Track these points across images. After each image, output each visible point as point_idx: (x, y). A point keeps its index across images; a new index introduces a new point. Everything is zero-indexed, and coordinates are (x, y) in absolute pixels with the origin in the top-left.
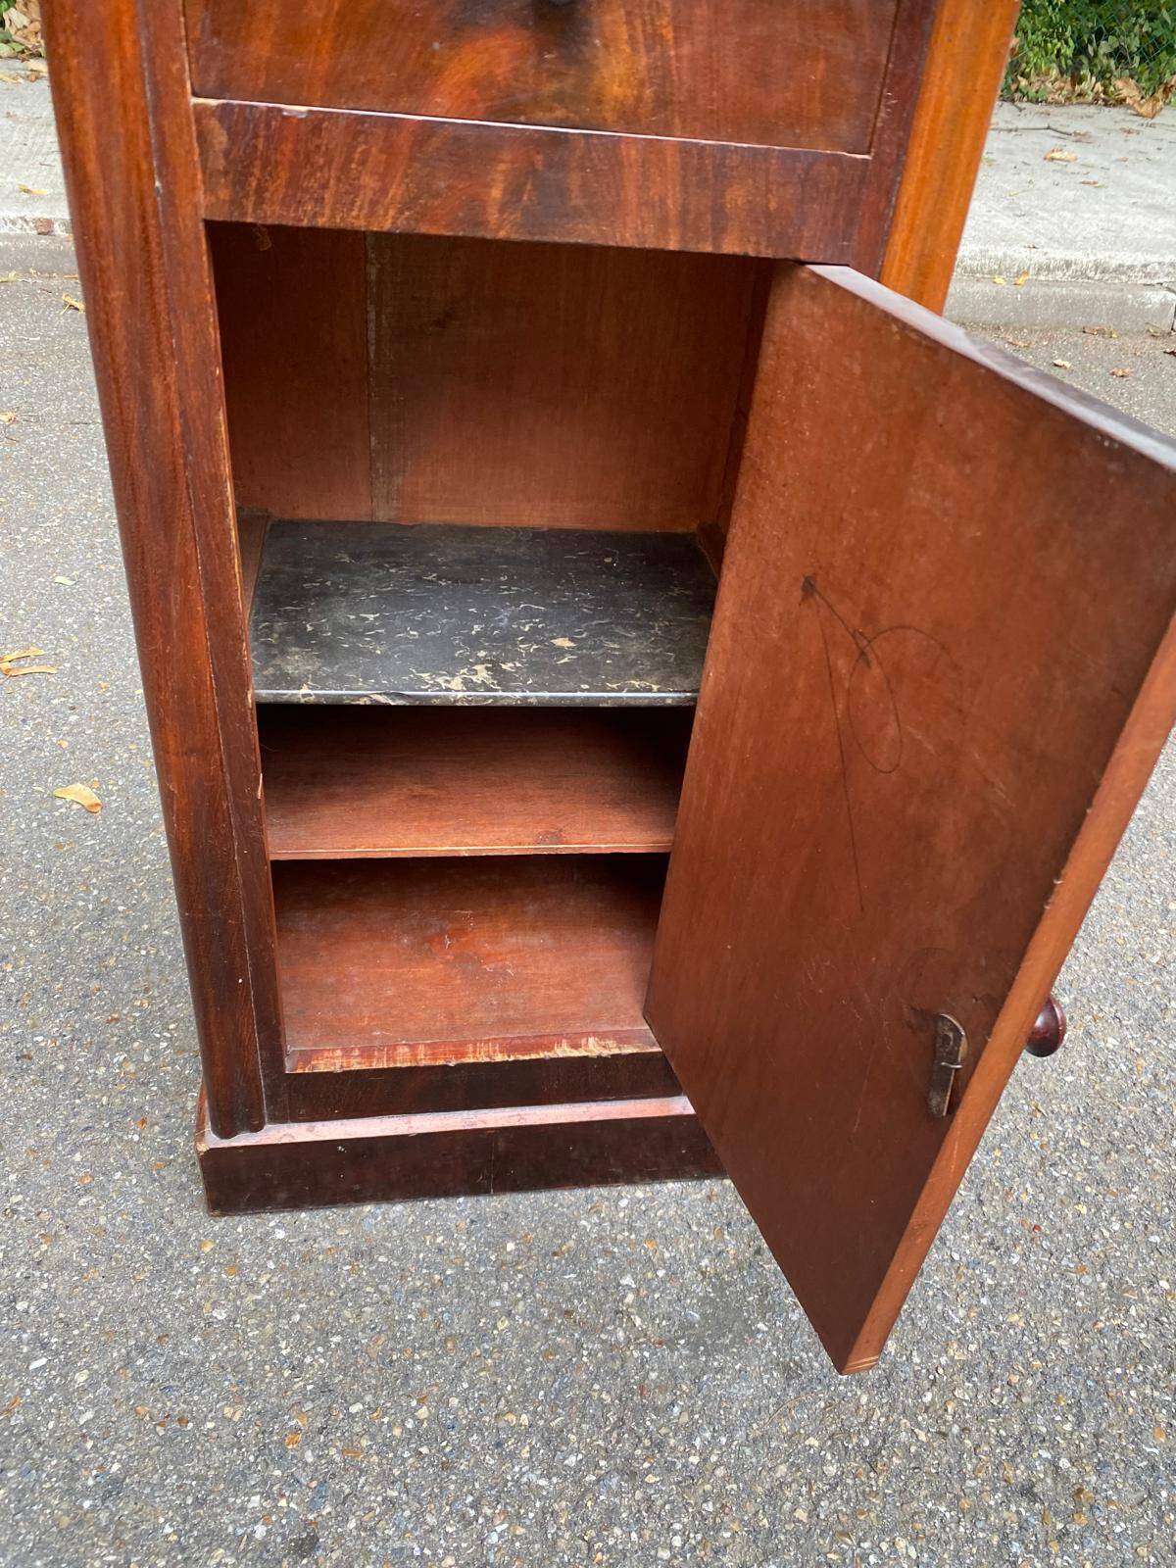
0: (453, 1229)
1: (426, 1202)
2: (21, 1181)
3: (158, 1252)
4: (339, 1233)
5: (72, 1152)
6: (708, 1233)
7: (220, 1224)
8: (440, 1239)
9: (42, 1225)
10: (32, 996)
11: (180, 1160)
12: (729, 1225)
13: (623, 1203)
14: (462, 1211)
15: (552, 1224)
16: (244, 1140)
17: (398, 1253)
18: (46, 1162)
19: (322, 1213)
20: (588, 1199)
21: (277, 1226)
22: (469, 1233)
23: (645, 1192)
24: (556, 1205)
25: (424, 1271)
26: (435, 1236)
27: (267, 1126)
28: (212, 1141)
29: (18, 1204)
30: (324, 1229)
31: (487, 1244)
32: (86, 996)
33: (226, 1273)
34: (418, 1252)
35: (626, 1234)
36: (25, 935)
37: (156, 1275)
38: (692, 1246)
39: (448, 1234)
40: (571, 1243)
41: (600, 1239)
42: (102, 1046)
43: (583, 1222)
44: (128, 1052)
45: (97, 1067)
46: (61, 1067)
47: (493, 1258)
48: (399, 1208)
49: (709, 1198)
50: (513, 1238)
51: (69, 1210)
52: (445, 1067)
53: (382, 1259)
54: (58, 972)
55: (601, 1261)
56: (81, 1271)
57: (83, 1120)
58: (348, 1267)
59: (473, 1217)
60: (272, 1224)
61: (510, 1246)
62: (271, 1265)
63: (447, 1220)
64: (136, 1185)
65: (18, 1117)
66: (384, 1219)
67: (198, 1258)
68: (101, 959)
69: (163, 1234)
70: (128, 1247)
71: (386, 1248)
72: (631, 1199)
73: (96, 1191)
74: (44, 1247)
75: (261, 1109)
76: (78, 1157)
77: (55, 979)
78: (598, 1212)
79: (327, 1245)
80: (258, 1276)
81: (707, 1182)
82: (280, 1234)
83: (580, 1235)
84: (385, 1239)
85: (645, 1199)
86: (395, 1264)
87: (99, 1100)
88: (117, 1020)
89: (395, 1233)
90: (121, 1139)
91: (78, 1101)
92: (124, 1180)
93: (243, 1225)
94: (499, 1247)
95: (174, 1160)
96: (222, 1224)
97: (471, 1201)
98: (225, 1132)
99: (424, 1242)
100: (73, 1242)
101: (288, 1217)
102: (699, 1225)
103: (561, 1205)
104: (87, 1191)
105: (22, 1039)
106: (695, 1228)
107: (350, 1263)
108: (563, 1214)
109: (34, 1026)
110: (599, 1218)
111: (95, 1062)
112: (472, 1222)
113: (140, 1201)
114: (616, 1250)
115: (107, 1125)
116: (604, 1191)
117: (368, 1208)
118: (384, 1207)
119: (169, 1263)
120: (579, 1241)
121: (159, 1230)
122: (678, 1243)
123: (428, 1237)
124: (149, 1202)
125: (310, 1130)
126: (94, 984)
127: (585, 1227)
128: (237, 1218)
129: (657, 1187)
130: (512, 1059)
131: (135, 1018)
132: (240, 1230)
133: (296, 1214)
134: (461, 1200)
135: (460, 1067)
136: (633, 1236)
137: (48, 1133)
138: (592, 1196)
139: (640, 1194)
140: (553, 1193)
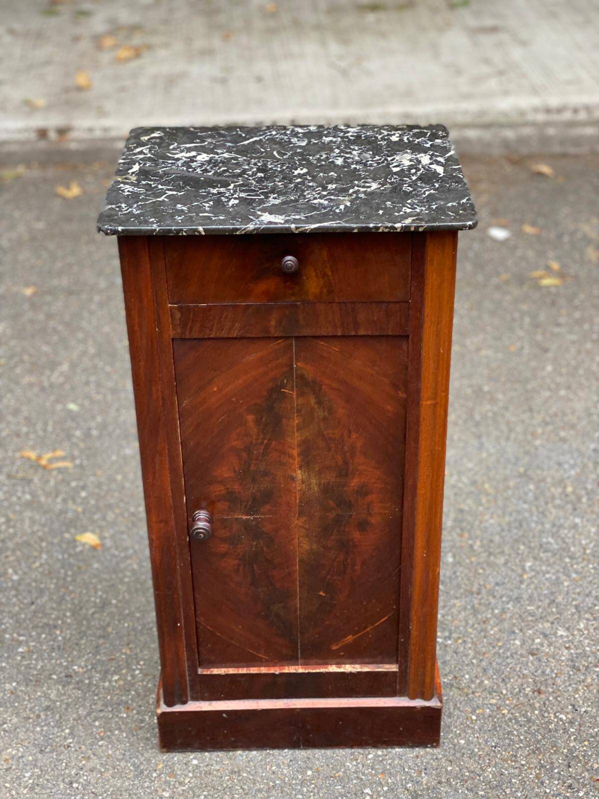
0: (281, 764)
1: (268, 751)
2: (71, 733)
3: (137, 767)
4: (224, 762)
5: (94, 721)
6: (414, 773)
7: (166, 756)
8: (274, 768)
9: (82, 753)
10: (70, 647)
11: (146, 727)
12: (425, 769)
13: (370, 756)
14: (286, 756)
15: (332, 764)
16: (178, 708)
17: (253, 772)
18: (82, 725)
19: (216, 754)
20: (352, 754)
21: (194, 758)
22: (289, 766)
23: (383, 752)
24: (335, 755)
25: (265, 781)
26: (272, 766)
27: (190, 702)
28: (164, 708)
29: (70, 743)
30: (217, 761)
31: (298, 771)
32: (97, 647)
33: (169, 777)
34: (262, 773)
35: (370, 770)
36: (65, 616)
37: (136, 776)
38: (403, 778)
39: (278, 766)
40: (341, 773)
41: (356, 772)
42: (107, 672)
43: (348, 764)
44: (120, 675)
45: (105, 682)
46: (87, 681)
47: (300, 777)
48: (254, 753)
49: (417, 757)
50: (311, 769)
51: (94, 747)
52: (274, 674)
53: (245, 775)
54: (82, 634)
55: (355, 781)
56: (101, 773)
57: (99, 707)
58: (228, 777)
59: (292, 759)
60: (191, 757)
61: (309, 773)
62: (191, 775)
63: (278, 759)
64: (125, 737)
65: (68, 704)
66: (247, 757)
67: (155, 770)
68: (104, 628)
69: (138, 759)
70: (123, 764)
71: (247, 771)
72: (375, 755)
73: (106, 739)
74: (84, 762)
75: (186, 692)
76: (97, 723)
77: (82, 638)
78: (356, 760)
79: (218, 767)
80: (184, 779)
81: (417, 749)
82: (195, 762)
83: (346, 770)
84: (246, 767)
85: (383, 755)
86: (251, 777)
87: (106, 697)
88: (113, 659)
89: (252, 764)
90: (117, 716)
91: (96, 698)
92: (120, 735)
93: (177, 757)
94: (303, 773)
95: (144, 727)
96: (167, 756)
97: (291, 752)
98: (169, 704)
99: (266, 769)
100: (97, 761)
101: (199, 755)
102: (409, 768)
103: (337, 755)
104: (102, 739)
105: (67, 668)
106: (406, 770)
107: (229, 776)
108: (338, 760)
109: (72, 661)
110: (357, 763)
111: (103, 679)
112: (291, 761)
113: (128, 745)
114: (363, 777)
115: (110, 709)
116: (361, 751)
117: (239, 752)
118: (247, 752)
119: (142, 772)
120: (344, 772)
121: (137, 757)
122: (396, 776)
123: (268, 767)
124: (132, 745)
125: (210, 705)
126: (101, 641)
127: (349, 766)
128: (174, 754)
129: (390, 750)
130: (307, 671)
131: (123, 659)
132: (176, 759)
133: (203, 753)
134: (286, 750)
135: (282, 674)
136: (373, 772)
137: (82, 712)
138: (354, 752)
139: (380, 752)
140: (334, 750)
